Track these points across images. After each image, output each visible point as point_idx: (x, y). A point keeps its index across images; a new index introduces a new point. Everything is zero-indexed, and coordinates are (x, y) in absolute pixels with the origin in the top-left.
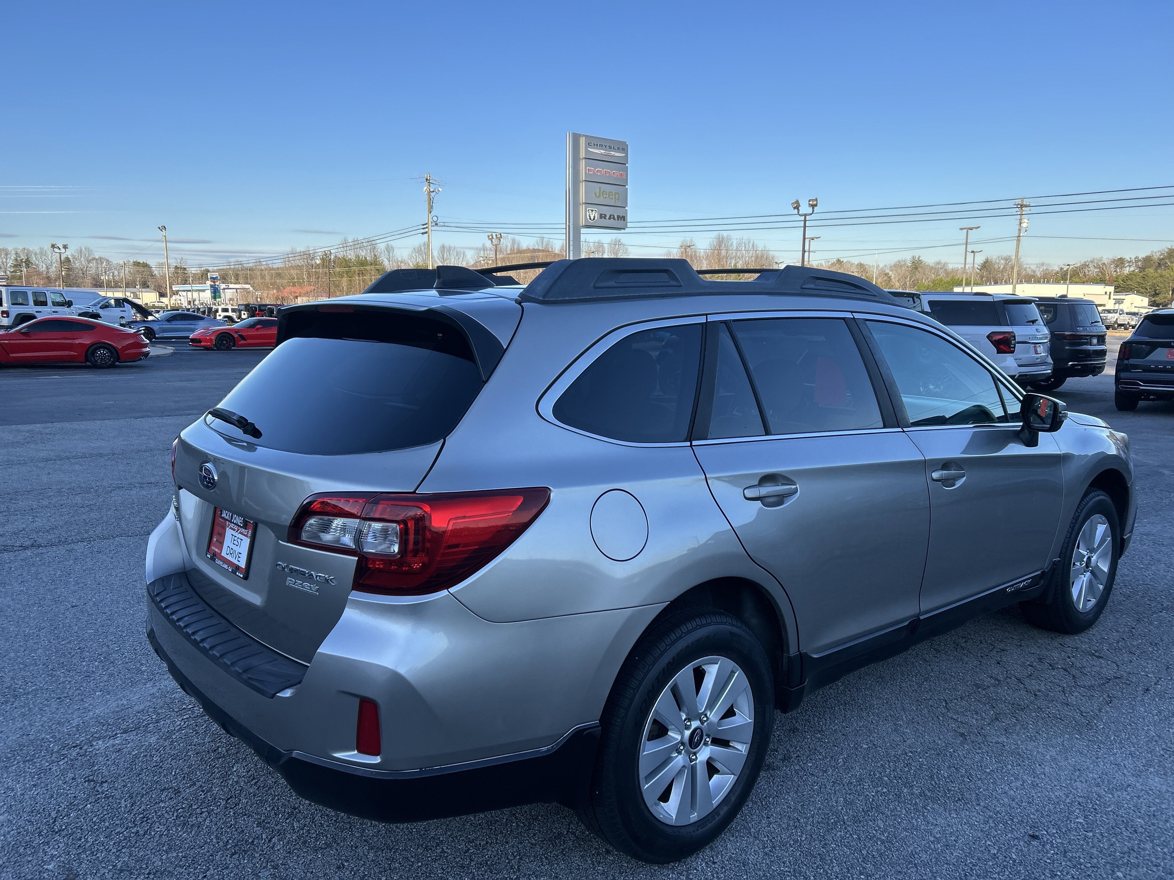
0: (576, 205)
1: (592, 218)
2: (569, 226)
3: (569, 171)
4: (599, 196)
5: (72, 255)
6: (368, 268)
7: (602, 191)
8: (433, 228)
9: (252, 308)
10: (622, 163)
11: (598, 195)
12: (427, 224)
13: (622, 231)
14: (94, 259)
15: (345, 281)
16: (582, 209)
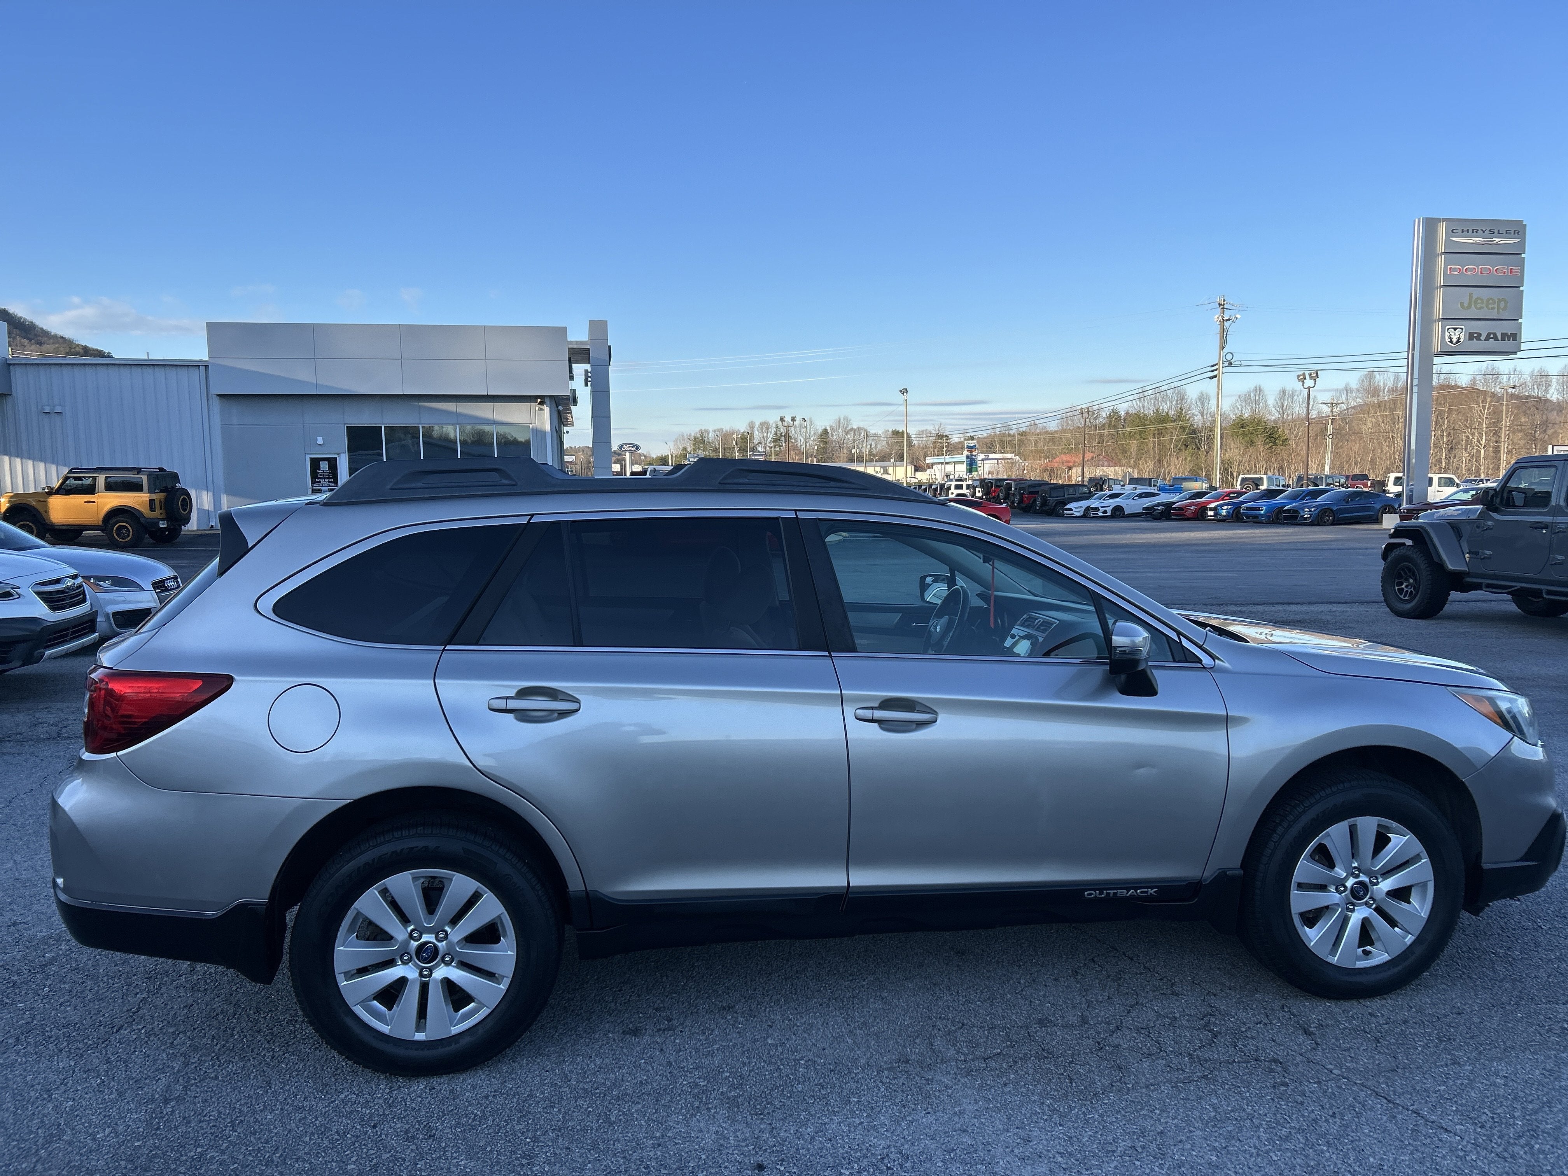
0: (1427, 323)
1: (1455, 340)
2: (1413, 354)
3: (1417, 275)
4: (1469, 307)
5: (831, 427)
6: (1168, 425)
7: (1474, 298)
8: (1225, 370)
9: (987, 483)
10: (1515, 254)
11: (1466, 304)
12: (1217, 364)
13: (1512, 356)
14: (852, 429)
15: (1134, 445)
16: (1437, 328)
